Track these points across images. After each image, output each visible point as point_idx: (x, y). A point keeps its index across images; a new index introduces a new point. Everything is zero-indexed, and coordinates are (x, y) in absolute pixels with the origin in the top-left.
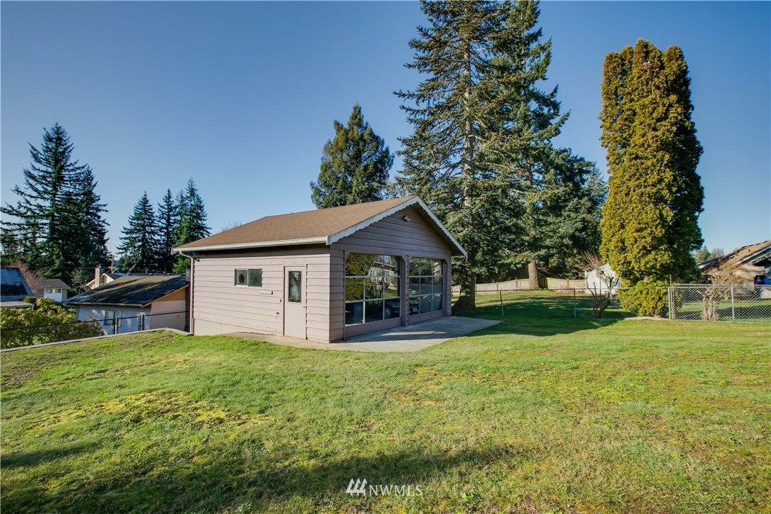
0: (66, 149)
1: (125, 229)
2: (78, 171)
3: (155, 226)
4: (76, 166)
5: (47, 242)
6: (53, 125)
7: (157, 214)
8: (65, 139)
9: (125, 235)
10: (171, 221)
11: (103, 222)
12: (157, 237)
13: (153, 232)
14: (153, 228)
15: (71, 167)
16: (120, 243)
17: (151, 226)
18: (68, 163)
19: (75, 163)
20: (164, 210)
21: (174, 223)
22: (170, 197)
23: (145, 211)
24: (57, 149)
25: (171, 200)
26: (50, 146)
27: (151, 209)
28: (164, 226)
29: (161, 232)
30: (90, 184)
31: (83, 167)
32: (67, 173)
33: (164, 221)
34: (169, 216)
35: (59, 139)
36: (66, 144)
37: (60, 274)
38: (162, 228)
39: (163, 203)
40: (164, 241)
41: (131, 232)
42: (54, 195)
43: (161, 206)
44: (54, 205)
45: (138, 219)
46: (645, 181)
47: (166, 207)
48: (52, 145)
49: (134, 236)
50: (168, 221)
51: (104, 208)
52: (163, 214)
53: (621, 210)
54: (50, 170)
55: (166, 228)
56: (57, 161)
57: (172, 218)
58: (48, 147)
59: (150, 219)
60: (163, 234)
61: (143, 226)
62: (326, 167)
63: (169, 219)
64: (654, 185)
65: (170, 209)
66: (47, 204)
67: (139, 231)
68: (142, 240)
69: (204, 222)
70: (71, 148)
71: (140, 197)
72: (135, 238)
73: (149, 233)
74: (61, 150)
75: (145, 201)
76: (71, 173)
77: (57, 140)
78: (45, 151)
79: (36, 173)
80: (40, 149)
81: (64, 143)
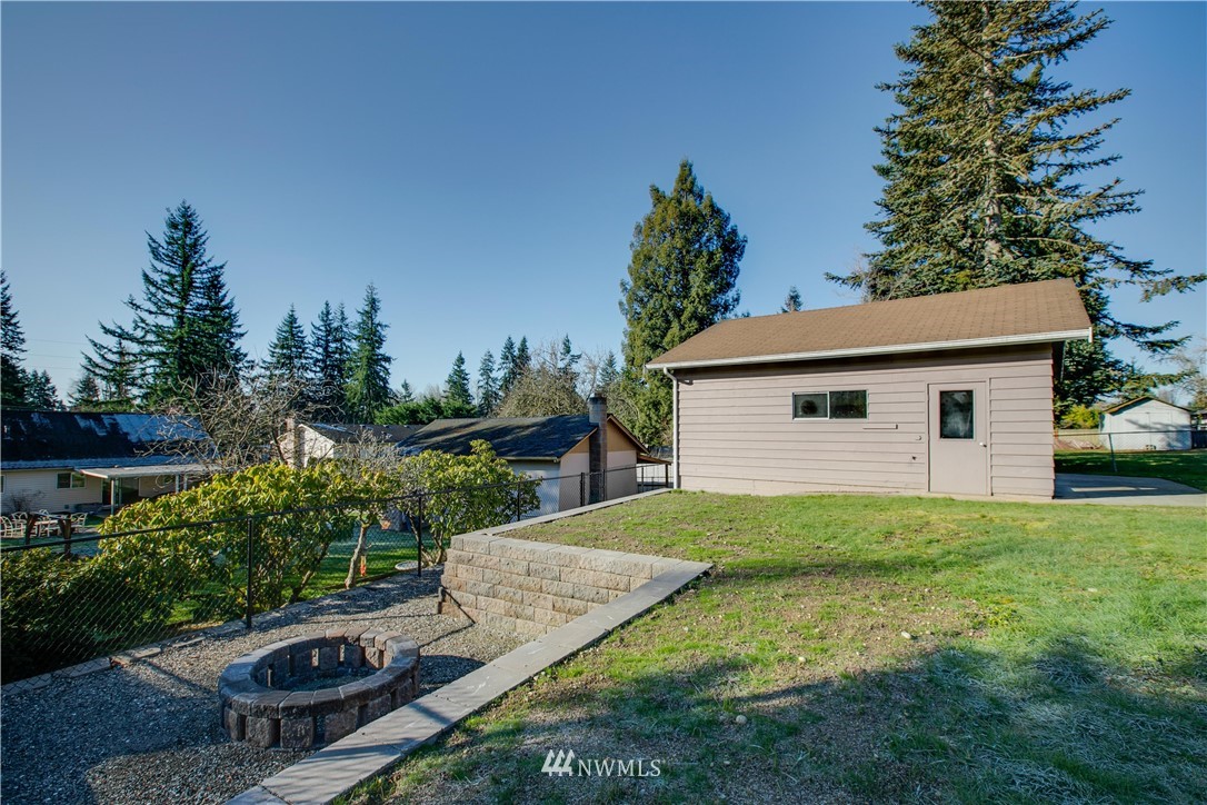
0: (196, 240)
1: (264, 362)
2: (214, 273)
3: (306, 358)
4: (211, 265)
6: (178, 204)
7: (310, 339)
8: (195, 224)
10: (331, 350)
11: (238, 351)
12: (310, 375)
13: (306, 369)
14: (303, 361)
15: (204, 268)
17: (300, 358)
18: (201, 261)
19: (209, 261)
20: (320, 333)
21: (334, 353)
22: (328, 313)
23: (293, 335)
24: (184, 240)
25: (330, 317)
26: (175, 236)
27: (302, 332)
28: (320, 357)
29: (315, 365)
31: (222, 267)
32: (199, 276)
33: (320, 350)
34: (327, 342)
35: (188, 224)
36: (196, 232)
38: (317, 360)
39: (319, 323)
40: (320, 380)
41: (272, 366)
42: (182, 309)
43: (316, 328)
45: (282, 347)
47: (323, 328)
48: (177, 234)
50: (326, 349)
51: (239, 331)
52: (318, 339)
54: (173, 271)
55: (324, 361)
56: (186, 261)
57: (333, 345)
58: (172, 238)
59: (300, 347)
60: (318, 369)
61: (290, 358)
63: (328, 346)
65: (329, 332)
66: (170, 323)
70: (204, 238)
71: (285, 315)
73: (299, 368)
74: (191, 241)
75: (292, 320)
76: (205, 276)
77: (184, 224)
78: (169, 244)
79: (156, 277)
80: (162, 240)
81: (194, 230)
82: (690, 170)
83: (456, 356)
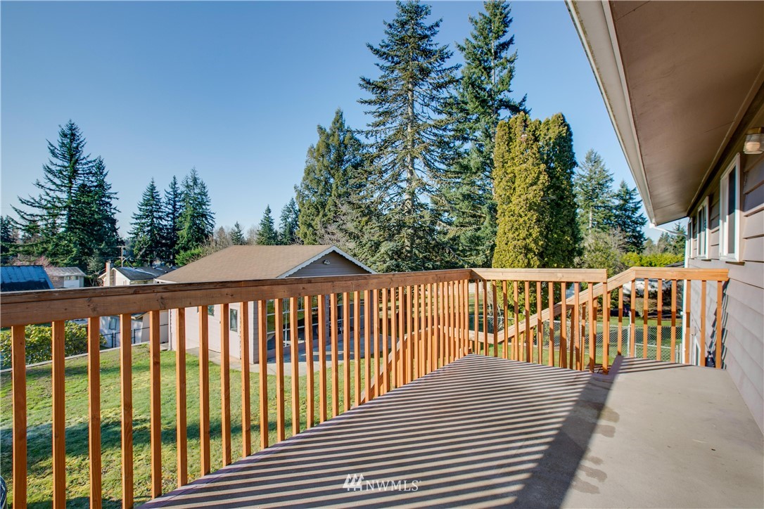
0: (79, 144)
1: (135, 214)
2: (91, 165)
3: (162, 212)
4: (89, 159)
5: (65, 232)
6: (67, 122)
7: (164, 200)
8: (78, 134)
9: (135, 221)
10: (177, 207)
11: (115, 209)
12: (164, 222)
13: (160, 218)
14: (160, 214)
15: (84, 161)
16: (131, 228)
17: (159, 212)
18: (82, 157)
19: (88, 157)
20: (170, 196)
21: (180, 208)
22: (175, 183)
23: (153, 197)
24: (71, 145)
25: (177, 186)
26: (65, 142)
27: (158, 196)
28: (171, 211)
29: (168, 217)
30: (101, 173)
31: (95, 161)
32: (81, 166)
33: (171, 207)
34: (175, 202)
35: (73, 135)
36: (79, 139)
37: (77, 262)
38: (169, 213)
39: (170, 190)
40: (170, 226)
41: (140, 217)
42: (70, 187)
43: (167, 193)
44: (70, 197)
45: (146, 205)
46: (518, 236)
47: (172, 193)
48: (66, 141)
49: (143, 221)
50: (174, 207)
51: (115, 196)
52: (169, 200)
53: (502, 256)
54: (66, 164)
55: (173, 214)
56: (72, 156)
57: (178, 204)
58: (63, 143)
59: (158, 205)
60: (170, 219)
61: (151, 212)
62: (309, 171)
63: (175, 205)
64: (524, 239)
65: (176, 195)
66: (64, 196)
67: (148, 216)
68: (151, 225)
69: (208, 208)
70: (83, 143)
71: (148, 184)
72: (144, 224)
73: (157, 218)
74: (75, 145)
75: (153, 188)
76: (84, 166)
77: (71, 135)
78: (61, 147)
79: (53, 168)
80: (57, 145)
81: (77, 138)
82: (341, 115)
83: (266, 208)
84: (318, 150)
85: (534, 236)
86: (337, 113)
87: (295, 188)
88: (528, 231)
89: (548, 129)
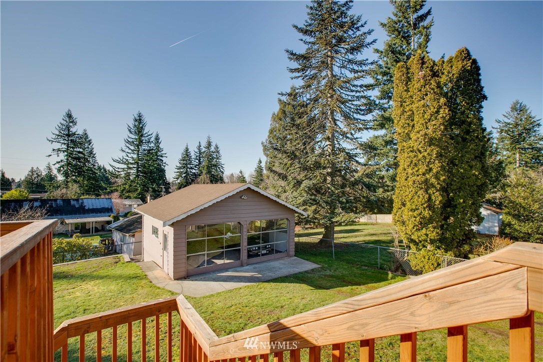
0: (143, 125)
1: (177, 166)
2: (149, 137)
3: (192, 164)
4: (148, 134)
5: (135, 178)
6: (137, 112)
7: (193, 157)
8: (143, 119)
9: (177, 170)
10: (201, 161)
11: (165, 163)
12: (194, 171)
13: (192, 168)
14: (191, 166)
15: (146, 135)
16: (174, 175)
17: (190, 164)
18: (145, 133)
19: (148, 132)
22: (200, 146)
23: (187, 155)
24: (139, 125)
25: (201, 148)
27: (190, 154)
28: (197, 164)
29: (196, 167)
30: (158, 142)
31: (151, 134)
32: (144, 138)
33: (197, 161)
34: (200, 157)
35: (140, 120)
37: (141, 196)
39: (197, 150)
41: (180, 168)
42: (138, 151)
43: (196, 152)
44: (138, 157)
45: (184, 160)
46: (417, 171)
47: (198, 152)
48: (137, 123)
49: (182, 170)
50: (199, 161)
51: (165, 155)
52: (197, 157)
53: (402, 192)
54: (137, 137)
56: (140, 132)
57: (202, 159)
58: (135, 125)
59: (190, 160)
60: (197, 169)
61: (186, 164)
62: (271, 132)
63: (200, 160)
64: (424, 174)
65: (200, 153)
66: (135, 156)
67: (184, 167)
68: (186, 173)
69: (220, 161)
70: (146, 124)
71: (184, 148)
72: (182, 172)
73: (189, 168)
74: (141, 126)
75: (187, 150)
76: (146, 138)
77: (139, 120)
78: (134, 127)
79: (130, 140)
80: (132, 126)
81: (142, 121)
84: (278, 115)
85: (434, 171)
86: (292, 88)
87: (262, 143)
88: (427, 166)
89: (452, 67)
